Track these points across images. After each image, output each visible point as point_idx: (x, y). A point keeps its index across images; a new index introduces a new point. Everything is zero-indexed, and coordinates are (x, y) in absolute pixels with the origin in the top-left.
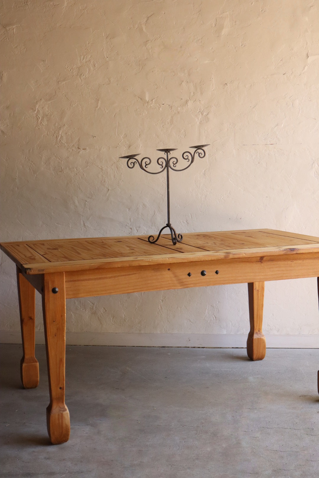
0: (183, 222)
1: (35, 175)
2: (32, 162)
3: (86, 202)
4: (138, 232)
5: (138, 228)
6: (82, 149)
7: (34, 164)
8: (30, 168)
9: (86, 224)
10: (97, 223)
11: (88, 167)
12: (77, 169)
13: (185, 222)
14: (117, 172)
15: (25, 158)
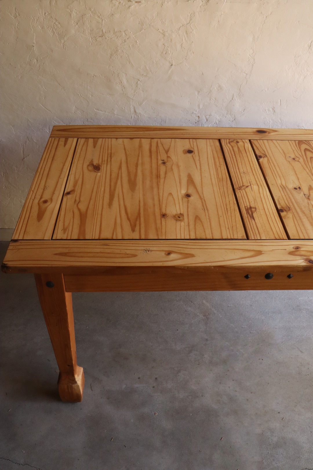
0: (269, 110)
1: (63, 41)
2: (56, 20)
3: (139, 82)
4: (208, 121)
5: (207, 117)
6: (134, 2)
7: (59, 23)
8: (54, 30)
9: (137, 111)
10: (152, 109)
11: (143, 30)
12: (125, 33)
13: (271, 110)
14: (185, 39)
15: (45, 14)
